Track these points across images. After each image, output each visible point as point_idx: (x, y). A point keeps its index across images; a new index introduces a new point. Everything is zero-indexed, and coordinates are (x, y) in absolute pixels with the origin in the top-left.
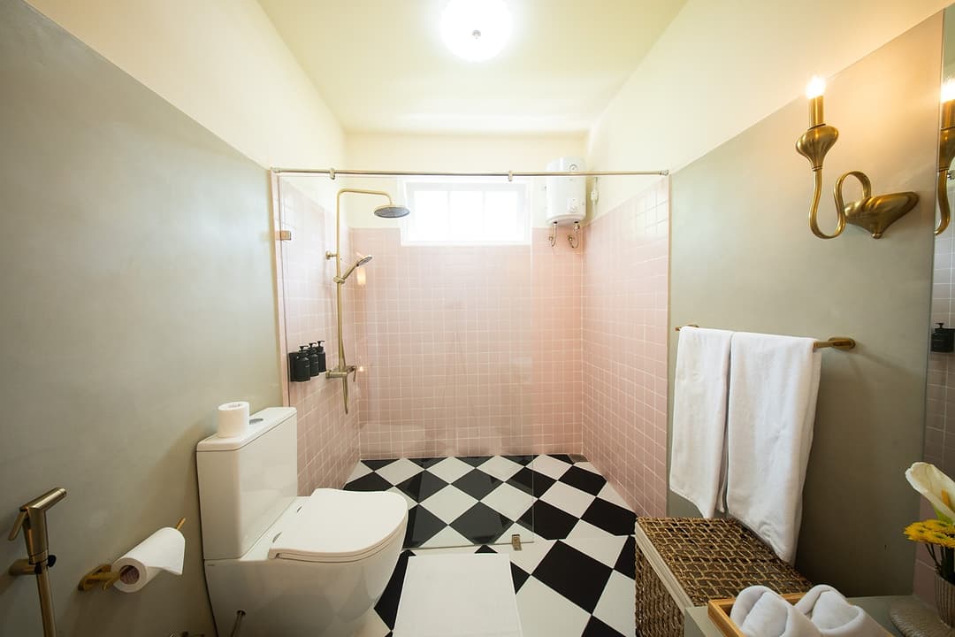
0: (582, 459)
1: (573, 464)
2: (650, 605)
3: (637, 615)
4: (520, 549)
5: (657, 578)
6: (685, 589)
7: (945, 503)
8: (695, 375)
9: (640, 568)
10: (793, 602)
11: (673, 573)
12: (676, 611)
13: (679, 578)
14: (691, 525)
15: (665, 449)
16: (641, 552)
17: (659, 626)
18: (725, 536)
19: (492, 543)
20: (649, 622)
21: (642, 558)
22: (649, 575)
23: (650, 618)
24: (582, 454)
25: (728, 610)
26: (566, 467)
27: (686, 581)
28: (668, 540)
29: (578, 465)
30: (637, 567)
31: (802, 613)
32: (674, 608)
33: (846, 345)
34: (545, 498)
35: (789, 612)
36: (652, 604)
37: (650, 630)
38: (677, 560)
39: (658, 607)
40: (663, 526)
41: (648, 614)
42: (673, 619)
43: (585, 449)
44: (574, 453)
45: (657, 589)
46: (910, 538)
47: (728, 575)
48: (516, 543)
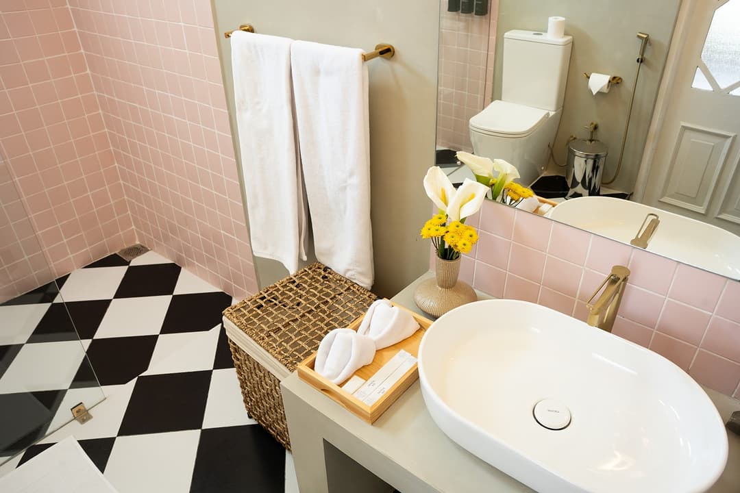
0: (139, 250)
1: (127, 263)
2: (254, 387)
3: (245, 401)
4: (90, 417)
5: (254, 362)
6: (280, 361)
7: (442, 200)
8: (258, 103)
9: (238, 359)
10: (356, 329)
11: (268, 351)
12: (277, 381)
13: (274, 353)
14: (278, 290)
15: (241, 205)
16: (235, 344)
17: (266, 401)
18: (310, 285)
19: (43, 436)
20: (258, 402)
21: (237, 350)
22: (247, 362)
23: (257, 398)
24: (138, 242)
25: (312, 366)
26: (119, 272)
27: (280, 353)
28: (259, 320)
29: (137, 262)
30: (235, 361)
31: (363, 336)
32: (275, 380)
33: (386, 52)
34: (102, 333)
35: (354, 340)
36: (256, 386)
37: (259, 407)
38: (269, 336)
39: (262, 386)
40: (252, 307)
41: (255, 395)
42: (276, 389)
43: (140, 235)
44: (126, 246)
45: (257, 371)
46: (424, 237)
47: (315, 325)
48: (81, 414)
